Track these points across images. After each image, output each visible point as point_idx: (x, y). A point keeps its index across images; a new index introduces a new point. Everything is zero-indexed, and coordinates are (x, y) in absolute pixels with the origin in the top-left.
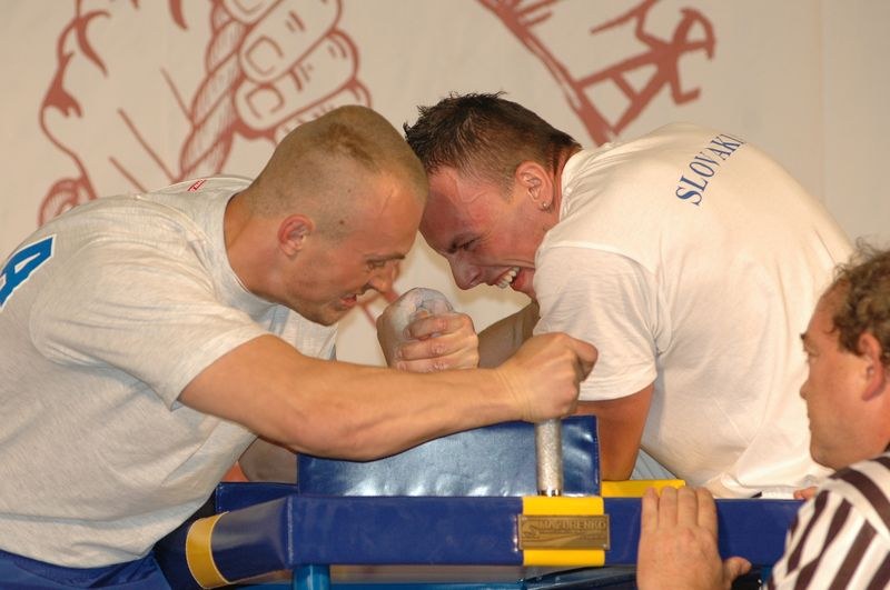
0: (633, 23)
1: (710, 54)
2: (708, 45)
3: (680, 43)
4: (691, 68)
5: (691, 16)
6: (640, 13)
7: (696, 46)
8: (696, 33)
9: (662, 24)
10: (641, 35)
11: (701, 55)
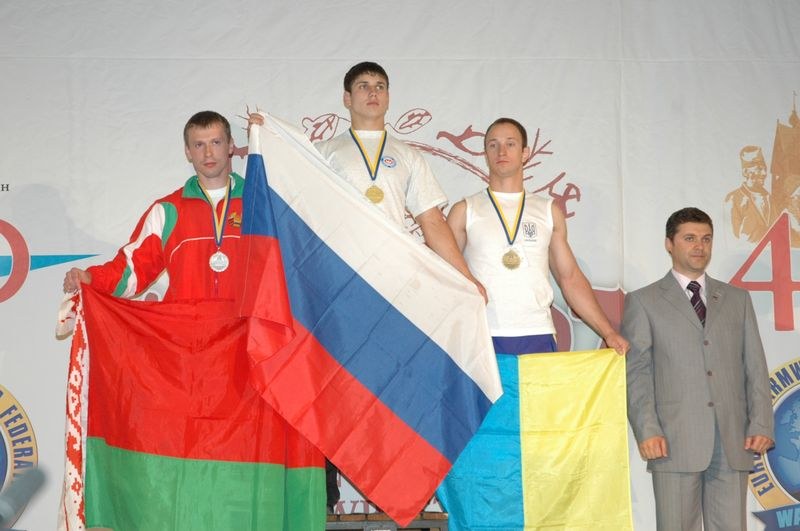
0: (548, 189)
1: (578, 200)
2: (578, 196)
3: (567, 196)
4: (571, 205)
5: (570, 186)
6: (551, 185)
7: (572, 197)
8: (573, 192)
9: (559, 189)
10: (551, 193)
11: (575, 199)
